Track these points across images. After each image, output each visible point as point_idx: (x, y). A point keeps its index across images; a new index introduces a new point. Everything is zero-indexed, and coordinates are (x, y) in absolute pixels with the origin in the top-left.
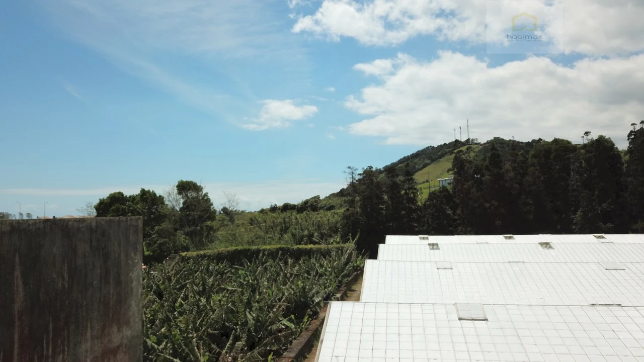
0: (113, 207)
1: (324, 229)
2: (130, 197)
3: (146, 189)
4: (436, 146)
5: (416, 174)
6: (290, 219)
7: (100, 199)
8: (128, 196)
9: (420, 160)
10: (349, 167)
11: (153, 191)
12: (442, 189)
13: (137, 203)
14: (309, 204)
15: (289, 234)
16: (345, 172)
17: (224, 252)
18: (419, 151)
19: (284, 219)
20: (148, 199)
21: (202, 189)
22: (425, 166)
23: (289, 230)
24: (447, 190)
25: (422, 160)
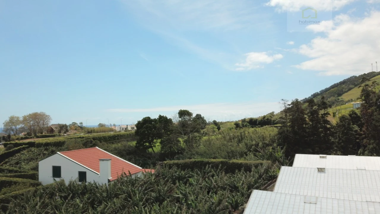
0: (145, 126)
1: (266, 140)
2: (154, 119)
3: (162, 115)
4: (357, 76)
5: (344, 95)
6: (245, 134)
7: (138, 121)
8: (153, 119)
9: (346, 85)
10: (282, 100)
11: (166, 116)
12: (351, 112)
13: (157, 124)
14: (266, 118)
15: (243, 143)
16: (280, 103)
17: (188, 162)
18: (345, 80)
19: (241, 133)
20: (163, 121)
21: (192, 114)
22: (350, 89)
23: (243, 141)
24: (355, 114)
25: (348, 85)
